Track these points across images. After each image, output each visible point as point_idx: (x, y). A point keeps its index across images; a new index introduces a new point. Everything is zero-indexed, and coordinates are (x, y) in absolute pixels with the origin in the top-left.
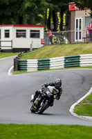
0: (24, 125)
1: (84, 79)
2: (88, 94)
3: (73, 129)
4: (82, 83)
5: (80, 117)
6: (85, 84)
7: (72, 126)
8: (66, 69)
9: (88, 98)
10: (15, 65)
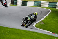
0: (13, 29)
1: (41, 12)
2: (43, 19)
3: (34, 33)
4: (41, 14)
5: (38, 29)
6: (42, 15)
7: (34, 32)
8: (34, 7)
9: (42, 21)
10: (11, 1)
